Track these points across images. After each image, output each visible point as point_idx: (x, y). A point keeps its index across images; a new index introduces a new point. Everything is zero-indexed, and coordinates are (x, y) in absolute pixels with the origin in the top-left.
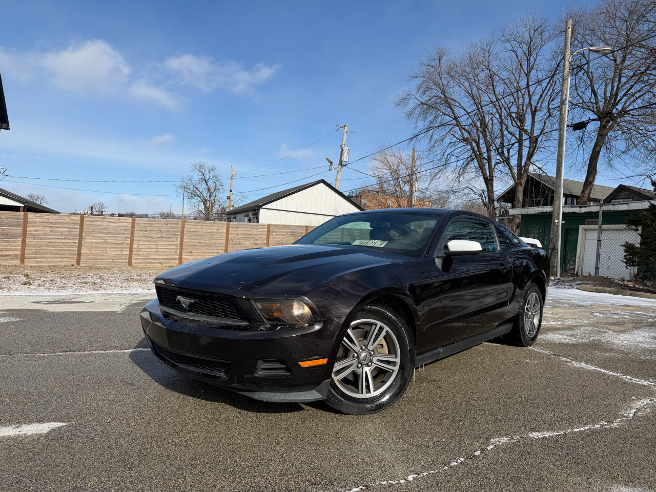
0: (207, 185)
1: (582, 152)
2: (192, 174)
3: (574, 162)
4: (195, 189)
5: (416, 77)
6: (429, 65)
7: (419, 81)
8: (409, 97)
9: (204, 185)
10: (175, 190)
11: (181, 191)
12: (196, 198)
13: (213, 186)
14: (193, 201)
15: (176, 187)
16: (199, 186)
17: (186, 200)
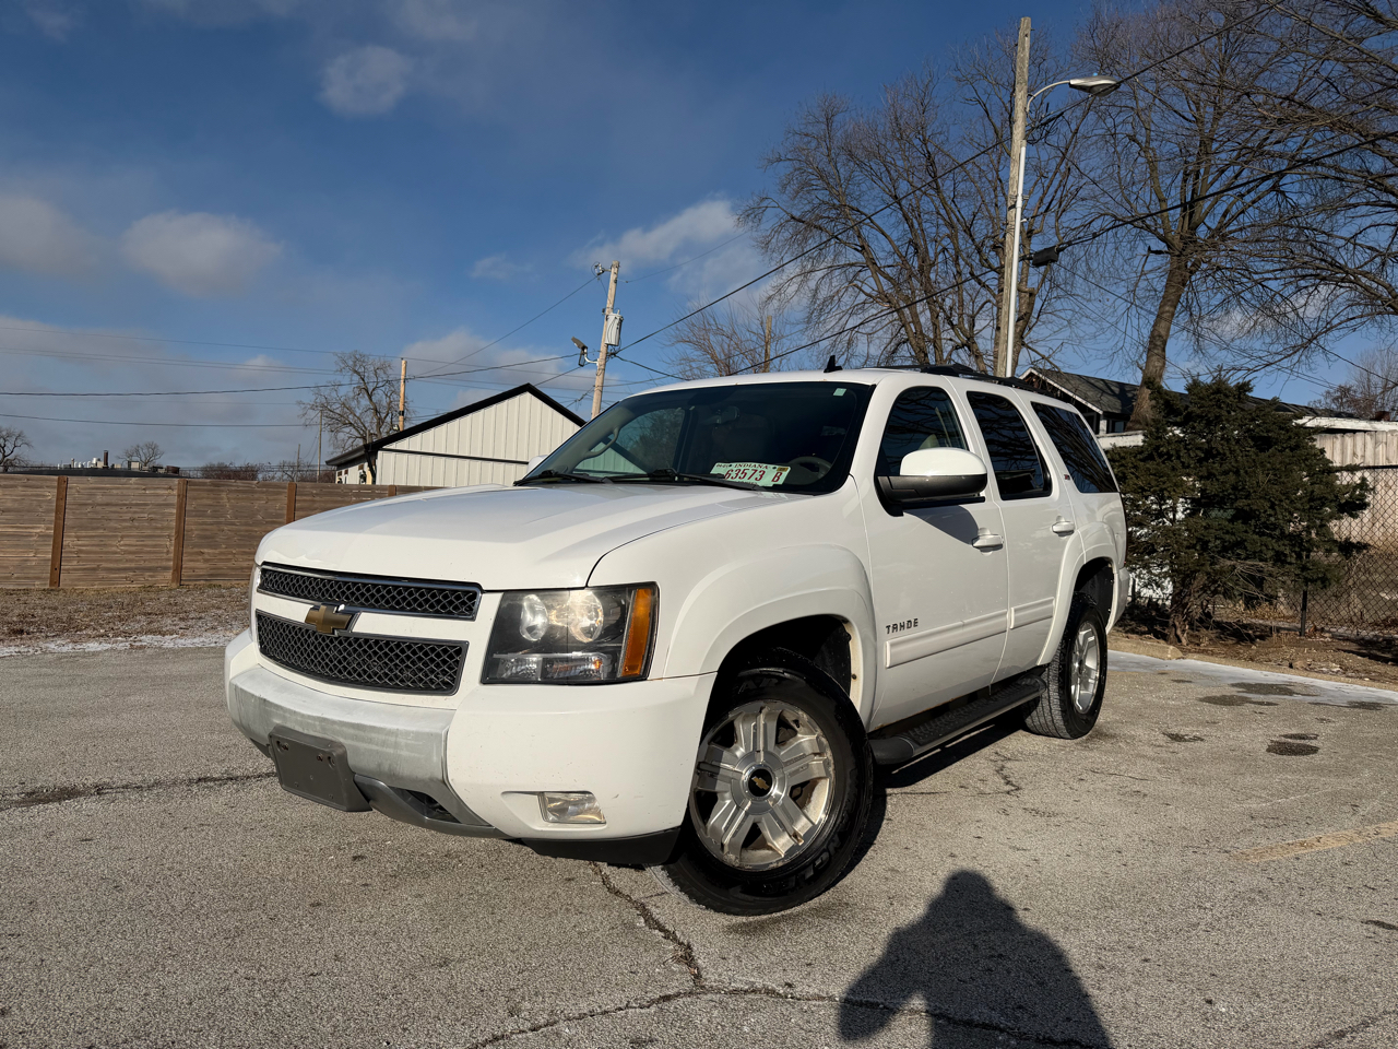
0: (371, 400)
1: (1135, 322)
2: (339, 378)
3: (1120, 344)
4: (345, 410)
5: (779, 160)
6: (807, 135)
7: (784, 169)
8: (765, 204)
9: (365, 402)
10: (301, 412)
11: (314, 415)
12: (347, 430)
13: (385, 402)
14: (341, 436)
15: (303, 406)
16: (353, 404)
17: (326, 436)
